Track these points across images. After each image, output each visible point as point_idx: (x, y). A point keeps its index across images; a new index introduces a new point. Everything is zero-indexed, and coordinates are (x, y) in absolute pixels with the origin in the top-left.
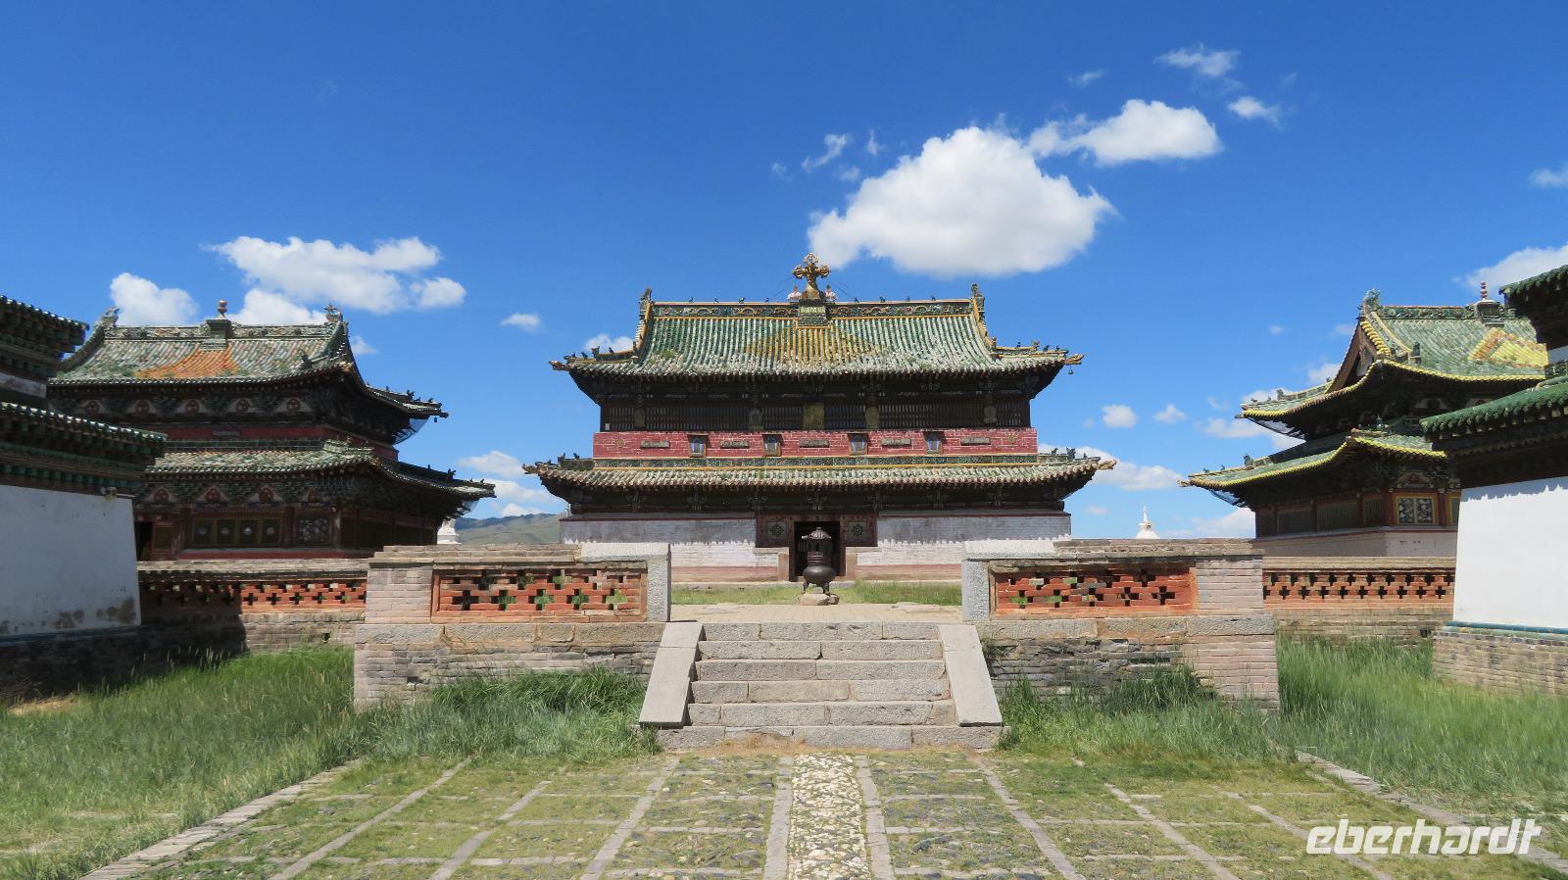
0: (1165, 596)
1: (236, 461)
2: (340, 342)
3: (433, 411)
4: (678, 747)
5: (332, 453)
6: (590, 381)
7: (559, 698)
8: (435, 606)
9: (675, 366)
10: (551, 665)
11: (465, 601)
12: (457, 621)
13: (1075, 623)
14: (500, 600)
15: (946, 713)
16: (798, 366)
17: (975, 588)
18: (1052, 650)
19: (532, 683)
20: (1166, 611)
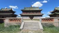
0: (52, 20)
1: (7, 14)
2: (12, 9)
3: (16, 12)
4: (22, 31)
5: (11, 14)
6: (22, 11)
7: (16, 27)
8: (9, 21)
9: (26, 10)
10: (16, 24)
11: (11, 21)
12: (10, 22)
13: (47, 22)
14: (13, 21)
15: (39, 28)
16: (31, 10)
17: (41, 20)
18: (45, 24)
19: (14, 26)
20: (52, 21)
